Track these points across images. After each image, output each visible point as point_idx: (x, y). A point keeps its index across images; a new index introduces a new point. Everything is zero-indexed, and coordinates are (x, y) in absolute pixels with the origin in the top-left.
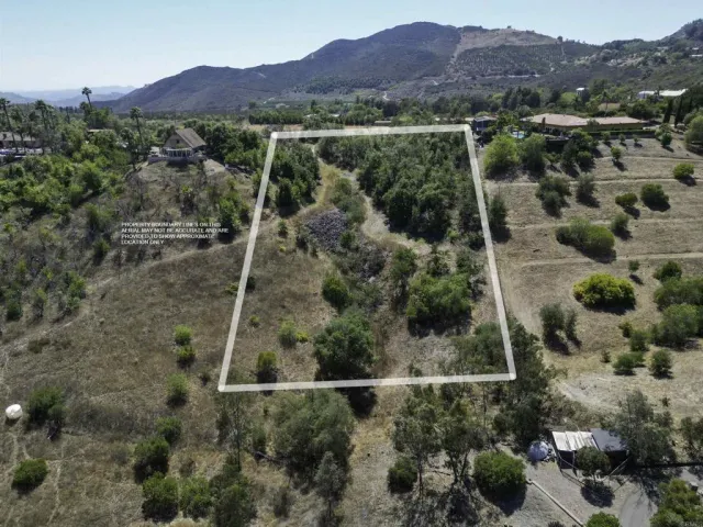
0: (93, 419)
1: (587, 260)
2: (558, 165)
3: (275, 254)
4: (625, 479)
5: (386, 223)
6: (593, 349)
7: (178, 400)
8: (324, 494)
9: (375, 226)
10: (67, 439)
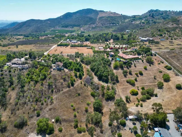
0: (65, 120)
1: (131, 86)
2: (125, 67)
3: (81, 88)
4: (137, 121)
5: (98, 79)
6: (133, 102)
7: (75, 116)
8: (100, 127)
9: (96, 79)
10: (62, 124)
